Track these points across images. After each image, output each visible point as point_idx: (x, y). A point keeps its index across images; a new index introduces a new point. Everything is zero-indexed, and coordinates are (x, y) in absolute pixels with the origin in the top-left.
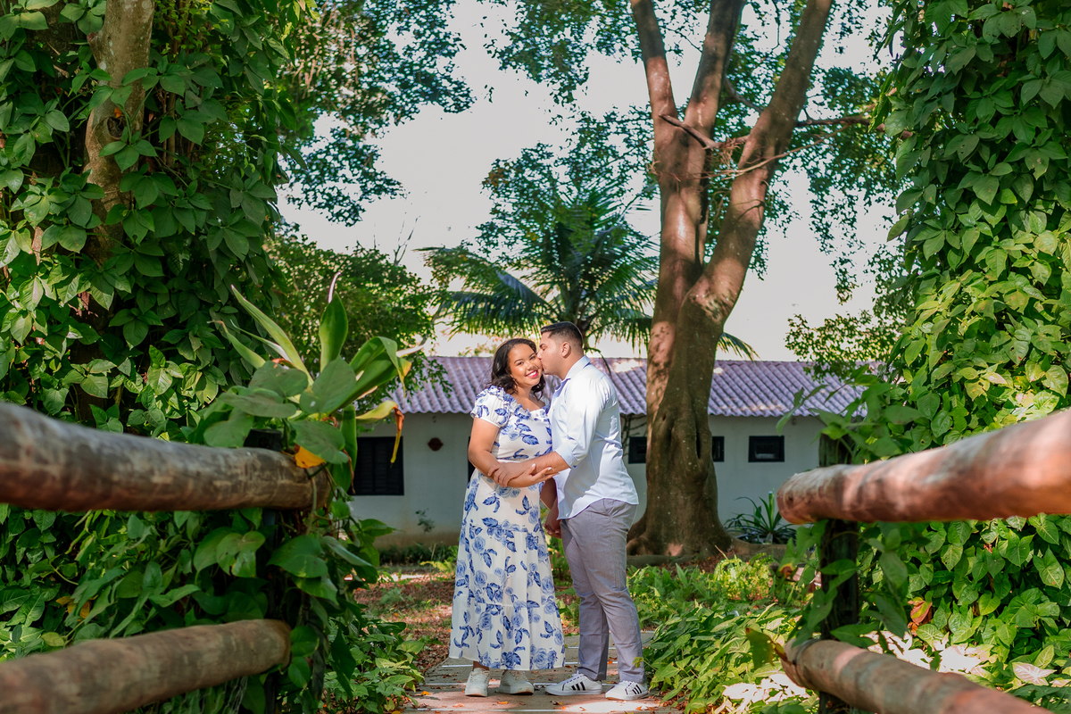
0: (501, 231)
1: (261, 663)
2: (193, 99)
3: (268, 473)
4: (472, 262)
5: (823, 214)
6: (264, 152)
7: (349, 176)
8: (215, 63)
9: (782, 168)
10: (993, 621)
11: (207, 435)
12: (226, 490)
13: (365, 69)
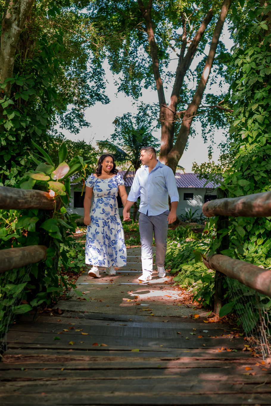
0: (117, 136)
1: (36, 259)
2: (26, 88)
3: (39, 198)
4: (109, 145)
5: (205, 133)
6: (47, 104)
7: (76, 121)
8: (33, 78)
9: (194, 120)
10: (261, 247)
11: (21, 186)
12: (23, 203)
13: (81, 92)
